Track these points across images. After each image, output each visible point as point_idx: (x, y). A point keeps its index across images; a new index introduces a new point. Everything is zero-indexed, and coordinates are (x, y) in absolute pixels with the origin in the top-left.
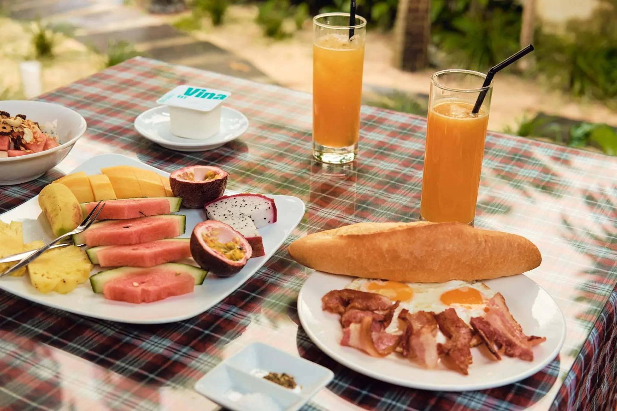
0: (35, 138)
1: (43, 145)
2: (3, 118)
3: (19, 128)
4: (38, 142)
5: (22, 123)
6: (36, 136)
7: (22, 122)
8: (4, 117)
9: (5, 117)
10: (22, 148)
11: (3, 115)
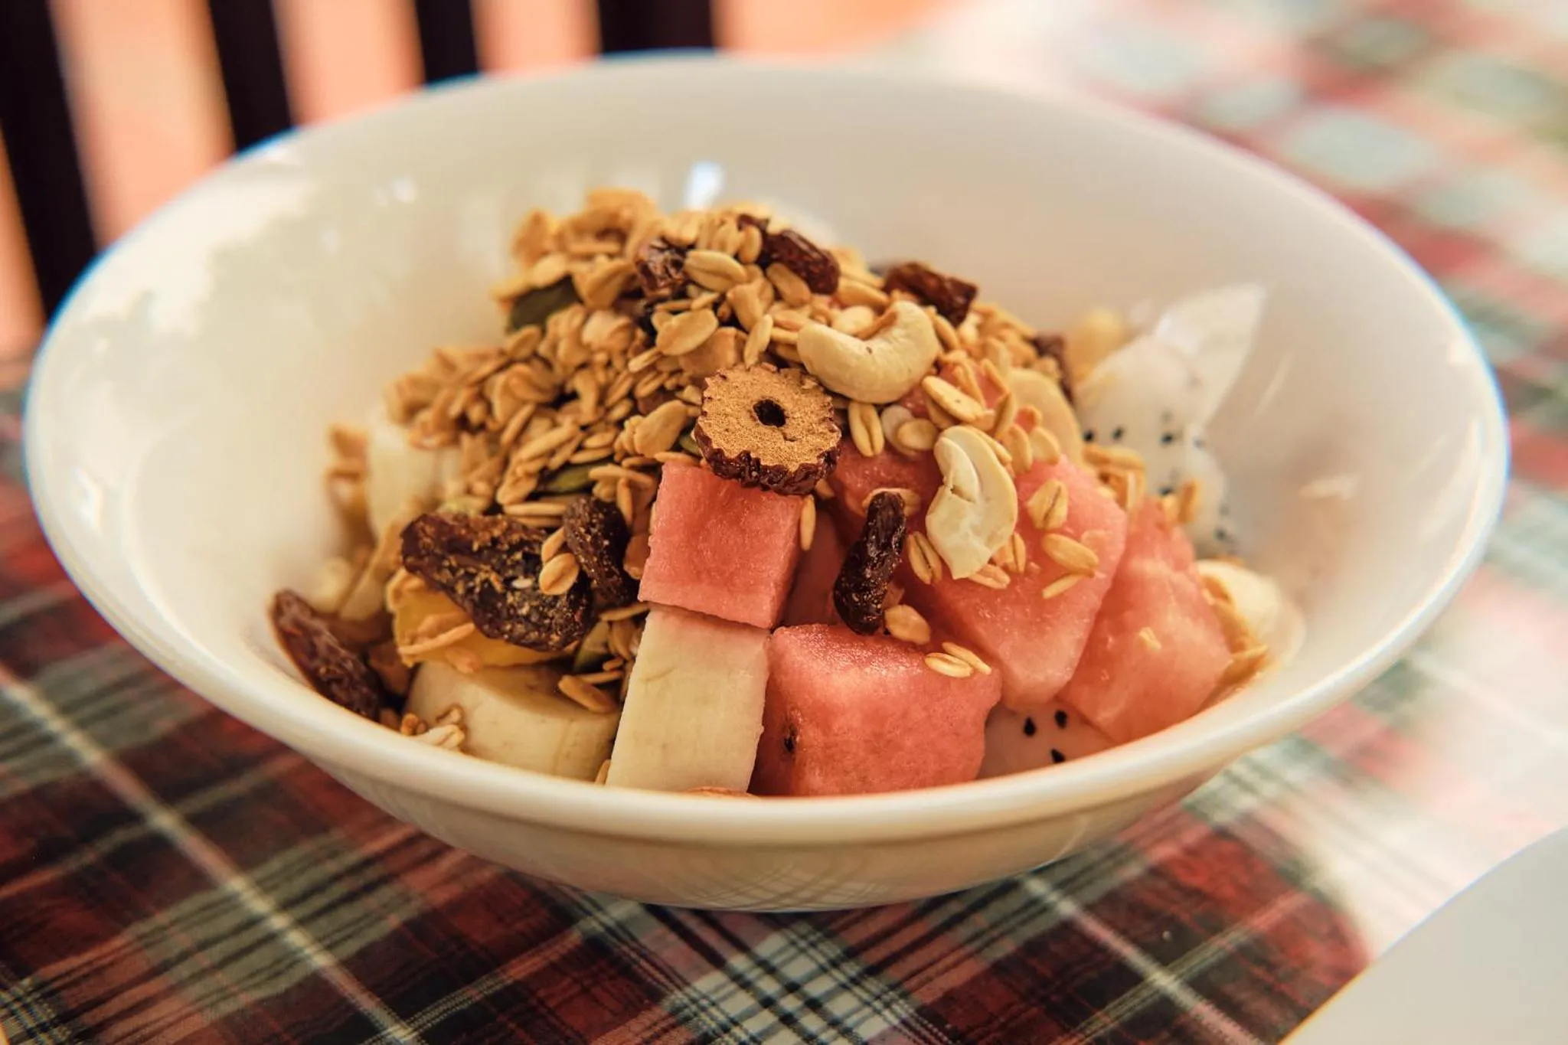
0: (1030, 528)
1: (1093, 600)
2: (778, 296)
3: (899, 413)
4: (1051, 569)
5: (939, 368)
6: (1037, 504)
7: (935, 349)
8: (784, 287)
9: (795, 286)
10: (905, 621)
11: (777, 271)
